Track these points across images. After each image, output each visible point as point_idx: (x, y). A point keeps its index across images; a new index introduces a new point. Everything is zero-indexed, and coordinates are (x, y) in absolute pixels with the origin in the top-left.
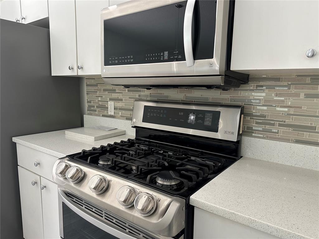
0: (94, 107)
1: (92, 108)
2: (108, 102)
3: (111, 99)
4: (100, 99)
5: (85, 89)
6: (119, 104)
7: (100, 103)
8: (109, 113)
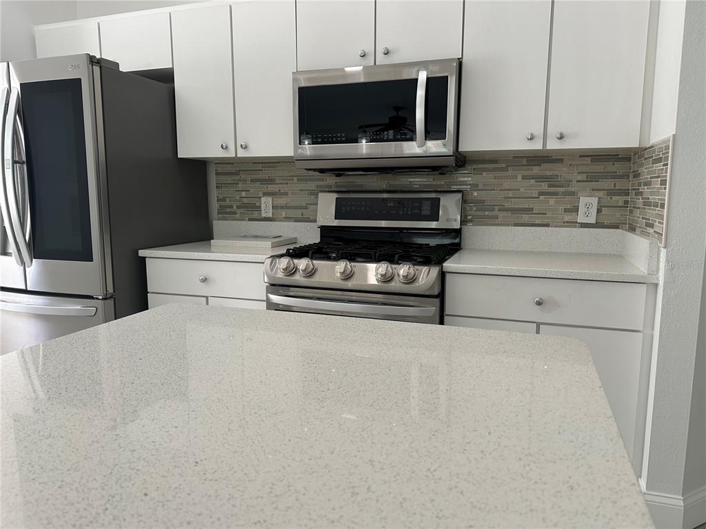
0: (231, 207)
1: (228, 210)
2: (260, 198)
3: (265, 194)
4: (244, 194)
5: (213, 180)
6: (281, 201)
7: (245, 201)
8: (264, 215)
